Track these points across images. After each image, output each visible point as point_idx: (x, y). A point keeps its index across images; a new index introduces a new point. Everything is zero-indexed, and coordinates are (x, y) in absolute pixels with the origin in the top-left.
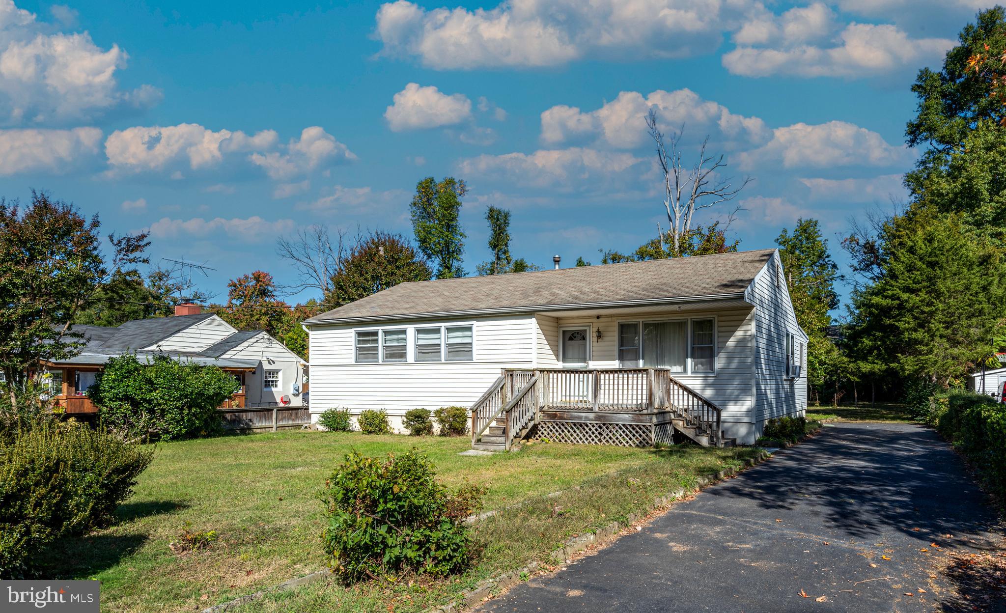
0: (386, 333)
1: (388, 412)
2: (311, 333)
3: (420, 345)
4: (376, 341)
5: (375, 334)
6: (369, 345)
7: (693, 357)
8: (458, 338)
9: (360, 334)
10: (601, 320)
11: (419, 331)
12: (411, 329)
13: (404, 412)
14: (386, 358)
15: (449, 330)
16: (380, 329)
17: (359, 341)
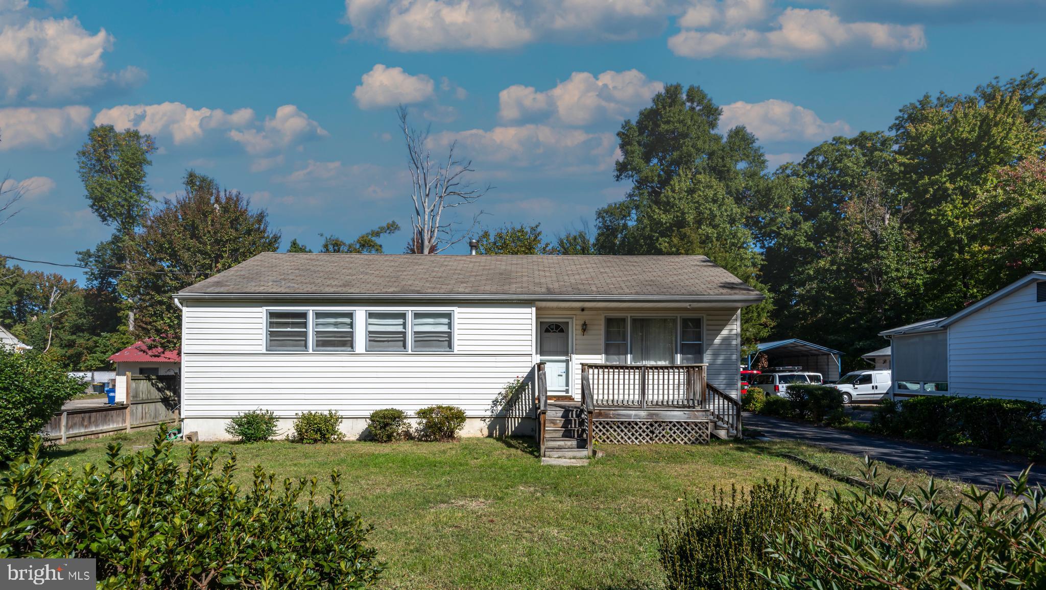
0: (318, 315)
1: (340, 413)
2: (185, 309)
3: (370, 332)
4: (305, 325)
5: (304, 315)
6: (289, 329)
7: (682, 353)
8: (428, 327)
9: (272, 315)
10: (585, 312)
11: (371, 315)
12: (360, 313)
13: (368, 414)
14: (317, 346)
15: (417, 315)
16: (311, 310)
17: (271, 323)
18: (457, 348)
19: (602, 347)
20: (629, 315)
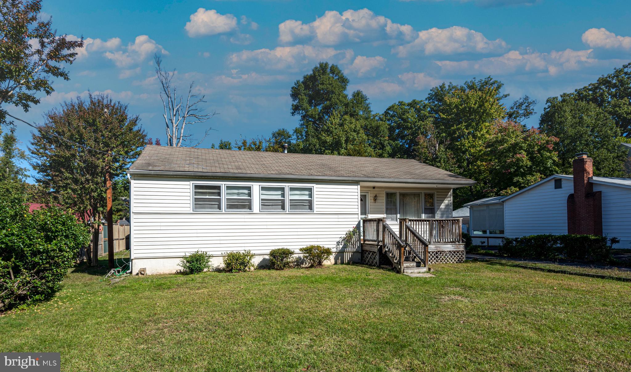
0: (228, 188)
2: (133, 182)
3: (262, 200)
4: (219, 194)
5: (219, 188)
6: (207, 197)
7: (425, 213)
8: (298, 196)
9: (197, 187)
10: (375, 189)
11: (263, 189)
12: (256, 187)
14: (227, 208)
15: (292, 189)
16: (223, 184)
17: (195, 192)
18: (316, 210)
19: (384, 210)
20: (398, 191)
